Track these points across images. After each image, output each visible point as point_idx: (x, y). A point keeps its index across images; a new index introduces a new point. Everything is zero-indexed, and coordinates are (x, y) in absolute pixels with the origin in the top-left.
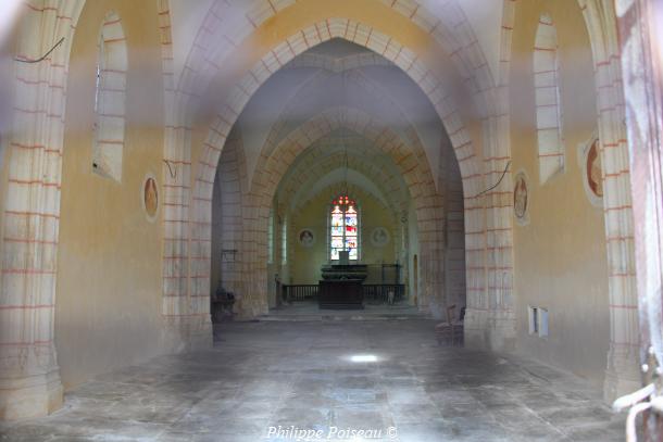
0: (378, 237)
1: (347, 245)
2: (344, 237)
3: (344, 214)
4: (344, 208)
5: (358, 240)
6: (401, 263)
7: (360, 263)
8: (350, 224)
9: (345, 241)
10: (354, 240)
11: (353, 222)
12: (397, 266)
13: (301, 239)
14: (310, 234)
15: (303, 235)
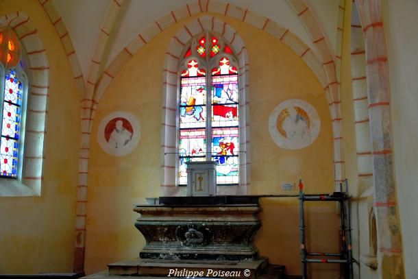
0: (288, 125)
1: (216, 149)
2: (209, 129)
3: (209, 77)
4: (209, 67)
5: (240, 136)
6: (353, 191)
7: (246, 192)
8: (223, 100)
9: (210, 140)
10: (232, 137)
11: (230, 93)
12: (341, 198)
13: (107, 138)
14: (127, 125)
15: (111, 128)
